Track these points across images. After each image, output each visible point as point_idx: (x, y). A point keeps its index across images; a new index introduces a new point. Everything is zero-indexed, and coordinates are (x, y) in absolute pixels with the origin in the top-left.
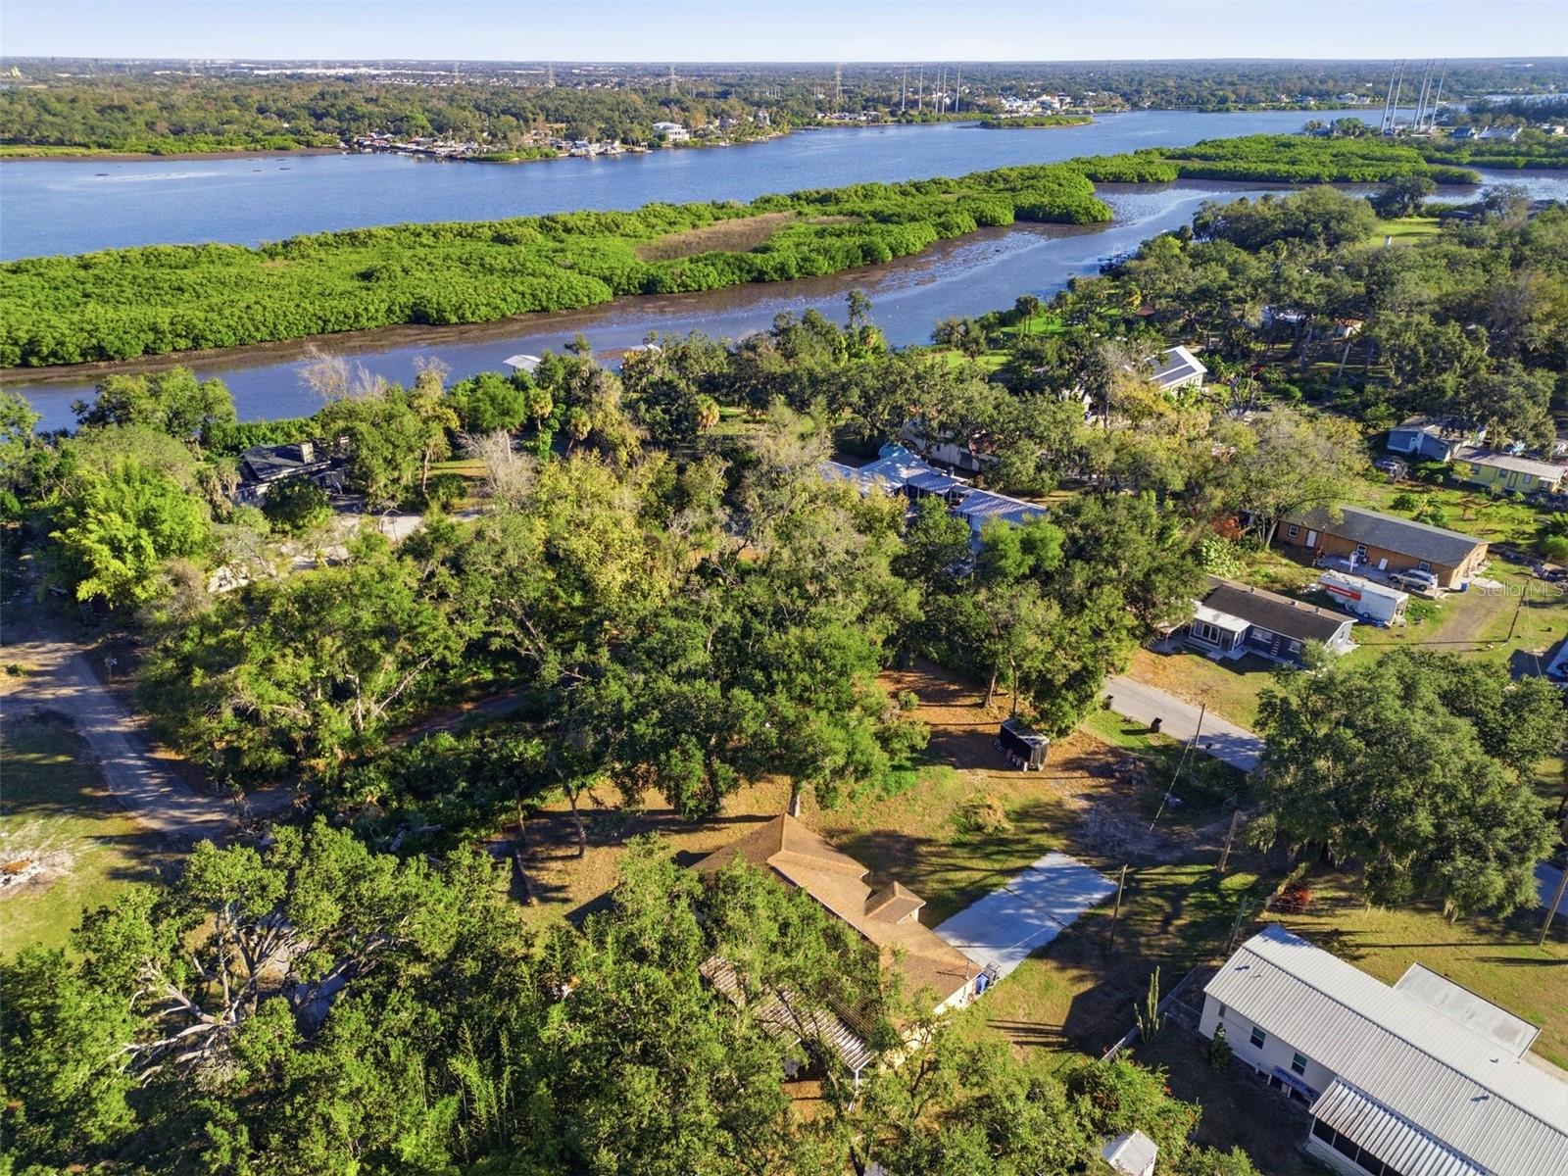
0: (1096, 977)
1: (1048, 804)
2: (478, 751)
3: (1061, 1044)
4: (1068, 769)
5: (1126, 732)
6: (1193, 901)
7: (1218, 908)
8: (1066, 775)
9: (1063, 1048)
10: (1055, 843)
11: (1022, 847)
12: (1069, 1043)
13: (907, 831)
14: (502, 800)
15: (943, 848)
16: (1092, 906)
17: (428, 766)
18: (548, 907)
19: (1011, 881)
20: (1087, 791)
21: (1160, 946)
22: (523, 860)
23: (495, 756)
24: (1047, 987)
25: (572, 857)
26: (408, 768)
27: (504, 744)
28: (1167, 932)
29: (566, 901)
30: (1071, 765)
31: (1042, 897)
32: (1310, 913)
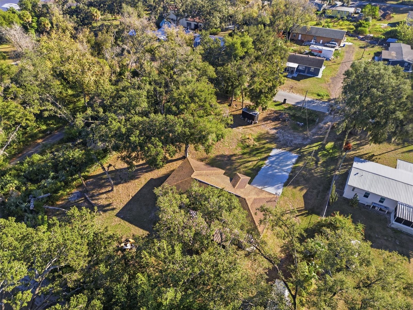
0: (306, 187)
1: (264, 134)
2: (53, 159)
3: (306, 213)
4: (265, 121)
5: (276, 105)
6: (320, 155)
7: (328, 155)
8: (266, 123)
9: (308, 214)
10: (273, 146)
11: (264, 150)
12: (309, 212)
13: (227, 153)
14: (72, 176)
15: (240, 156)
16: (294, 164)
17: (33, 169)
18: (107, 213)
19: (266, 162)
20: (274, 127)
21: (318, 172)
22: (89, 197)
23: (62, 159)
24: (293, 195)
25: (109, 191)
26: (25, 172)
27: (63, 154)
28: (318, 167)
29: (113, 209)
30: (266, 119)
31: (278, 165)
32: (353, 150)
